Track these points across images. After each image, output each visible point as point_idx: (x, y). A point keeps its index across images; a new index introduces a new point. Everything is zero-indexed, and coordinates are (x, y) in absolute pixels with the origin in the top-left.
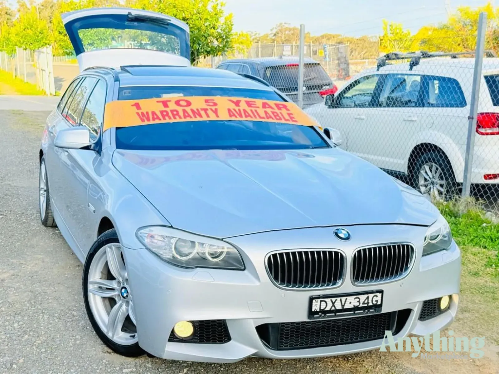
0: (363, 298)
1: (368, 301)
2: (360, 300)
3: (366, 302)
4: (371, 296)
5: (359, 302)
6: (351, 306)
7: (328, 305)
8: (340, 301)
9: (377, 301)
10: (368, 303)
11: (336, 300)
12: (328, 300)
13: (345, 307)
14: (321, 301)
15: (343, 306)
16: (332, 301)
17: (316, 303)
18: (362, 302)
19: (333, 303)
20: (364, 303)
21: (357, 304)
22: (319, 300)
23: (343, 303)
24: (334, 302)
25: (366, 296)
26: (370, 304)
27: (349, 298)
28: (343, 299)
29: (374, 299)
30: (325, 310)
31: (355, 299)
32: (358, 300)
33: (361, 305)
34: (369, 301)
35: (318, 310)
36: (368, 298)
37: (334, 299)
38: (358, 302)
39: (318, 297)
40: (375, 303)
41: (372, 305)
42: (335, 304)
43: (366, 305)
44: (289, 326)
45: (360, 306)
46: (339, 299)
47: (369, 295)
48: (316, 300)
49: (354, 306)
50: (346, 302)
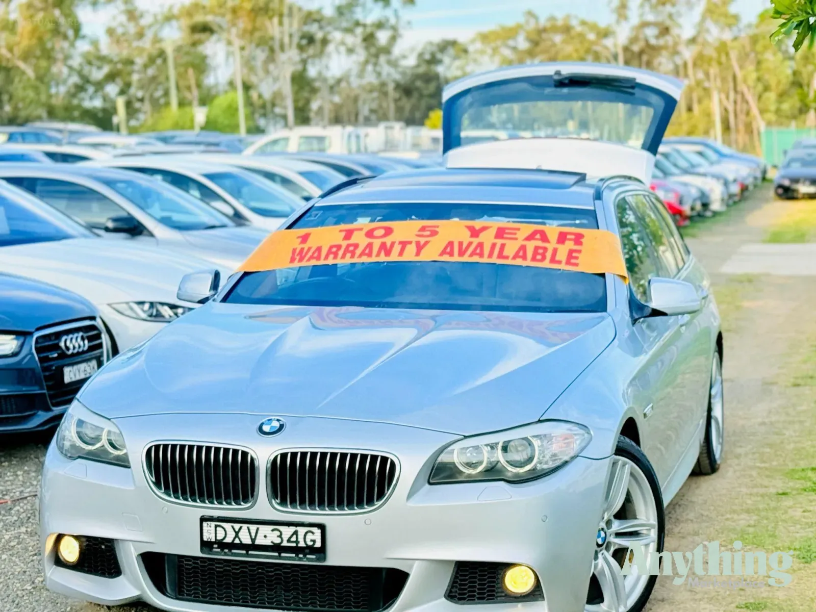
0: (287, 531)
1: (297, 538)
2: (281, 533)
3: (294, 539)
4: (302, 531)
5: (280, 536)
6: (267, 542)
7: (228, 533)
8: (247, 531)
9: (314, 541)
10: (297, 542)
11: (241, 528)
12: (227, 526)
13: (257, 542)
14: (216, 526)
15: (253, 540)
16: (233, 527)
17: (209, 528)
18: (285, 537)
19: (237, 533)
20: (289, 541)
21: (278, 541)
22: (213, 524)
23: (253, 535)
24: (237, 530)
25: (293, 529)
26: (302, 544)
27: (262, 527)
28: (253, 528)
29: (307, 537)
30: (225, 541)
31: (273, 530)
32: (278, 533)
33: (285, 544)
34: (299, 540)
35: (213, 540)
36: (296, 533)
37: (237, 526)
38: (278, 536)
39: (211, 519)
40: (310, 543)
41: (304, 545)
42: (240, 535)
43: (294, 545)
44: (190, 563)
45: (282, 545)
46: (245, 526)
47: (299, 529)
48: (209, 523)
49: (272, 542)
50: (258, 535)
